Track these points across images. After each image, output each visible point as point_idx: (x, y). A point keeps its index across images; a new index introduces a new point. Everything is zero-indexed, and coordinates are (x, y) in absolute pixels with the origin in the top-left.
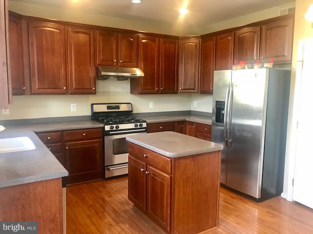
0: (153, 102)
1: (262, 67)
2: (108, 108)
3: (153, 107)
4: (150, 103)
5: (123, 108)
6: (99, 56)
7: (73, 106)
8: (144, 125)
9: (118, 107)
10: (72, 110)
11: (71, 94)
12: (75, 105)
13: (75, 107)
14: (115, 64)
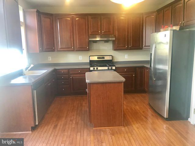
0: (127, 55)
1: (168, 30)
2: (98, 58)
3: (127, 58)
4: (126, 55)
5: (107, 58)
6: (91, 29)
7: (81, 57)
8: (114, 68)
9: (104, 58)
10: (80, 59)
11: (76, 51)
12: (81, 56)
13: (81, 58)
14: (100, 33)
